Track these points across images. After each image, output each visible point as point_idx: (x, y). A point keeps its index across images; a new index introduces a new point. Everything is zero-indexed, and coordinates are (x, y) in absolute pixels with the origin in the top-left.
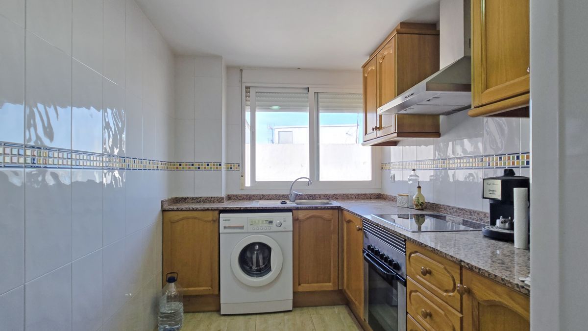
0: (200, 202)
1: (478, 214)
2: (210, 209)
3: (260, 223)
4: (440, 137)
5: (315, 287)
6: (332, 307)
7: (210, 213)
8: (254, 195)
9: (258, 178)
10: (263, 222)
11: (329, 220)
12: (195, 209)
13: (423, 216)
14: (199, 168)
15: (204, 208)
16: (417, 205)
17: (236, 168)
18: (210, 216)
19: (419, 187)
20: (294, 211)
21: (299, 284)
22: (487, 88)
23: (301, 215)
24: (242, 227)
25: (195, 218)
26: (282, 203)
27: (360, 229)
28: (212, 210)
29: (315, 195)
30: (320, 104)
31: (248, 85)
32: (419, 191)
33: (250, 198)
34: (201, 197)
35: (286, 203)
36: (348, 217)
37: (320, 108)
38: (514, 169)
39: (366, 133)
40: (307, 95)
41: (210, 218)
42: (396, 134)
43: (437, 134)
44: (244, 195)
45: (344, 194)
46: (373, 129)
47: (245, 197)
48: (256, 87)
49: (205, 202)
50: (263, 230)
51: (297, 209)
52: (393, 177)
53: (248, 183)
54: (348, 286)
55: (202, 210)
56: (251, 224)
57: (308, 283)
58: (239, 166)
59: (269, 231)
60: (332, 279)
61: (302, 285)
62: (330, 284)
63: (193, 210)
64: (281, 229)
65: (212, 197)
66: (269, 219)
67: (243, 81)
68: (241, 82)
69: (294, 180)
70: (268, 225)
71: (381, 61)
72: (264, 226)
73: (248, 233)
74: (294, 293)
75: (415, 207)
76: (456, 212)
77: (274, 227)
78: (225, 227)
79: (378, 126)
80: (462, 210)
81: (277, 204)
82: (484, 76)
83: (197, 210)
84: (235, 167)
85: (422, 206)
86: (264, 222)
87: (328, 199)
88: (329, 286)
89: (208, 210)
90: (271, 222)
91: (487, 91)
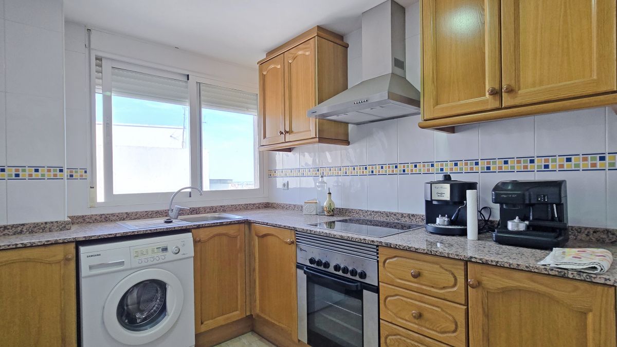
0: (21, 232)
1: (395, 215)
2: (61, 241)
3: (150, 252)
4: (349, 145)
5: (221, 320)
6: (237, 338)
7: (60, 248)
8: (113, 215)
9: (118, 190)
10: (153, 250)
11: (236, 237)
12: (29, 245)
13: (334, 222)
14: (17, 175)
15: (48, 241)
16: (329, 212)
17: (81, 176)
18: (59, 253)
19: (330, 193)
20: (193, 230)
21: (202, 323)
22: (437, 103)
23: (203, 234)
24: (122, 263)
25: (28, 260)
26: (166, 222)
27: (292, 243)
28: (64, 243)
29: (199, 208)
30: (202, 98)
31: (100, 54)
32: (330, 198)
33: (106, 219)
34: (23, 225)
35: (171, 222)
36: (264, 230)
37: (202, 103)
38: (451, 175)
39: (265, 137)
40: (184, 84)
41: (60, 257)
42: (317, 139)
43: (347, 142)
44: (96, 215)
45: (232, 205)
46: (281, 133)
47: (98, 218)
48: (112, 60)
49: (32, 232)
50: (155, 262)
51: (198, 227)
52: (286, 184)
53: (101, 197)
54: (262, 310)
55: (44, 245)
56: (136, 256)
57: (212, 319)
58: (86, 172)
59: (162, 261)
60: (239, 307)
61: (205, 323)
62: (238, 312)
63: (25, 247)
64: (179, 256)
65: (46, 223)
66: (163, 245)
67: (92, 46)
68: (88, 46)
69: (176, 191)
70: (161, 254)
71: (290, 61)
72: (155, 255)
73: (131, 269)
74: (197, 336)
75: (326, 213)
76: (371, 214)
77: (169, 255)
78: (91, 268)
79: (288, 130)
80: (377, 212)
81: (158, 224)
82: (435, 93)
83: (32, 246)
84: (79, 174)
85: (333, 212)
86: (156, 250)
87: (214, 212)
88: (236, 315)
89: (56, 243)
90: (165, 249)
91: (438, 107)
